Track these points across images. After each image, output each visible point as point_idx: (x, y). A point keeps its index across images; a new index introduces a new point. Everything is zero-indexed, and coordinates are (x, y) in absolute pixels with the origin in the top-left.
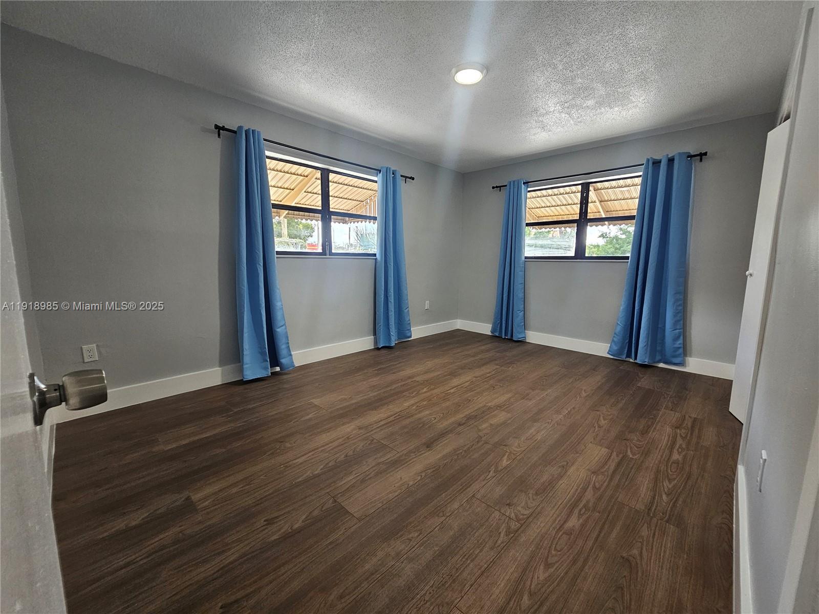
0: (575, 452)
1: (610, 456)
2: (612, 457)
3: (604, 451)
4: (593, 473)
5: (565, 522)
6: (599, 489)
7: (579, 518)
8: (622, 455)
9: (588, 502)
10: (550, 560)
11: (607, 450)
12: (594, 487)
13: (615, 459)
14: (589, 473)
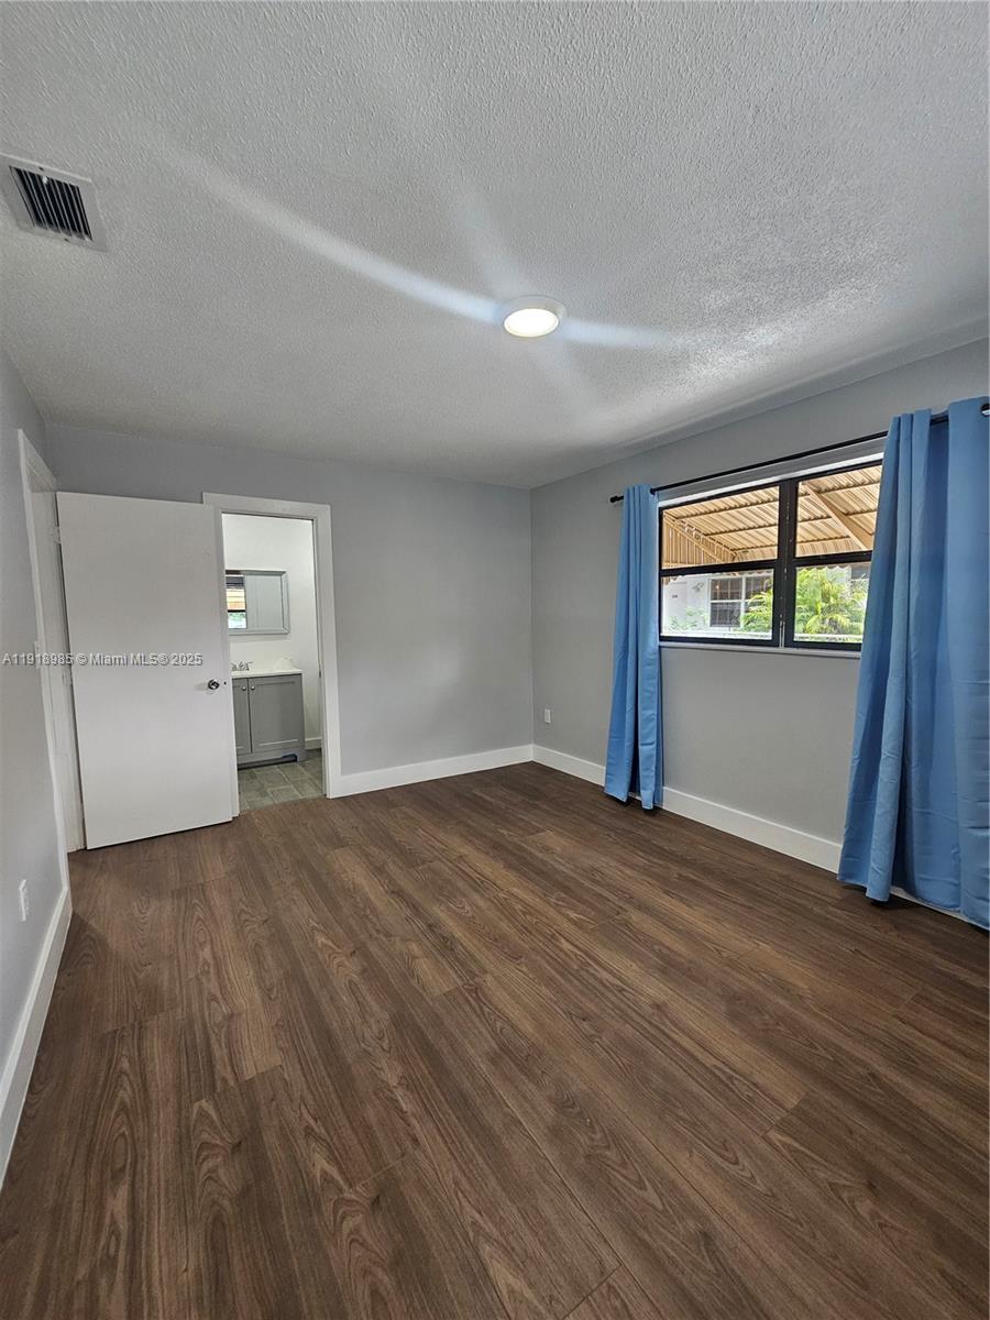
0: (281, 1023)
1: (233, 1067)
2: (229, 1069)
3: (249, 1072)
4: (232, 1015)
5: (212, 948)
6: (209, 1002)
7: (204, 959)
8: (219, 1090)
9: (209, 980)
10: (200, 922)
11: (247, 1078)
12: (214, 998)
13: (223, 1070)
14: (236, 1012)
